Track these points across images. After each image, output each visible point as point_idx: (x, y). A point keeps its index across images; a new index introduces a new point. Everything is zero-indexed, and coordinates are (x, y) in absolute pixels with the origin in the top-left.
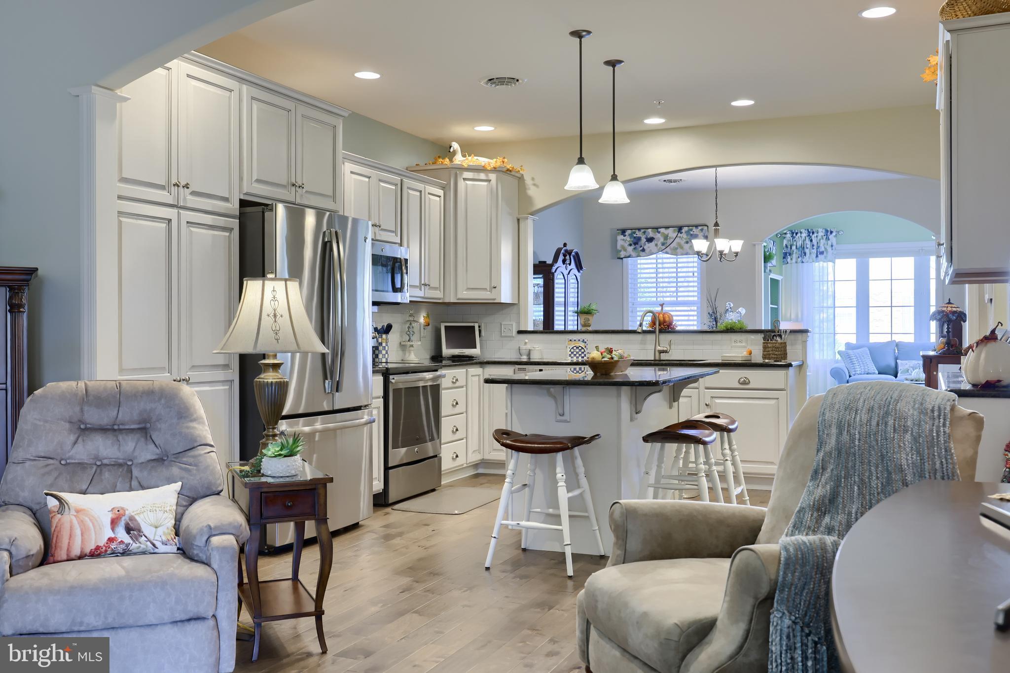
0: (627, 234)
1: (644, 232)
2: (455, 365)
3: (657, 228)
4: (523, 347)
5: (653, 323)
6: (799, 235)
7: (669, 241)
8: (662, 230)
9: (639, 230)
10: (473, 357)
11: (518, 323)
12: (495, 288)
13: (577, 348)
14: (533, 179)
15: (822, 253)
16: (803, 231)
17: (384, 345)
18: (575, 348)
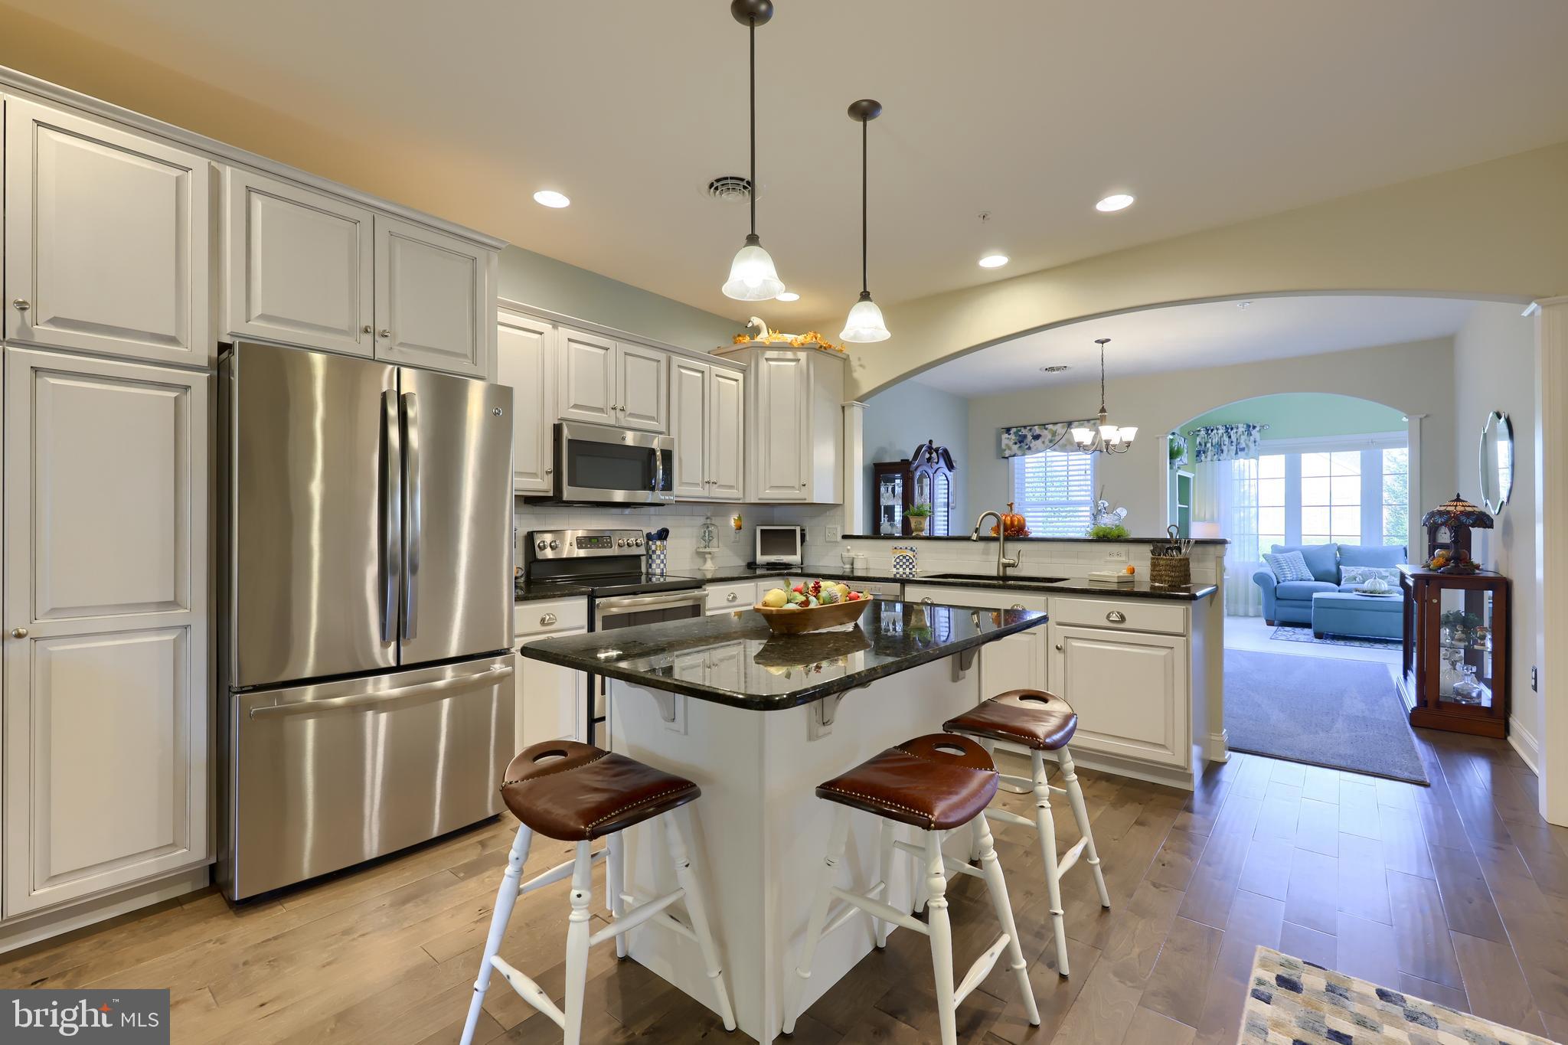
0: (1011, 432)
1: (1030, 430)
2: (771, 576)
3: (1044, 425)
4: (845, 554)
5: (997, 529)
6: (1215, 431)
7: (1057, 438)
8: (1050, 427)
9: (1025, 427)
10: (791, 565)
11: (843, 527)
12: (804, 485)
13: (904, 557)
14: (859, 359)
15: (1243, 450)
16: (1220, 427)
17: (658, 552)
18: (901, 558)
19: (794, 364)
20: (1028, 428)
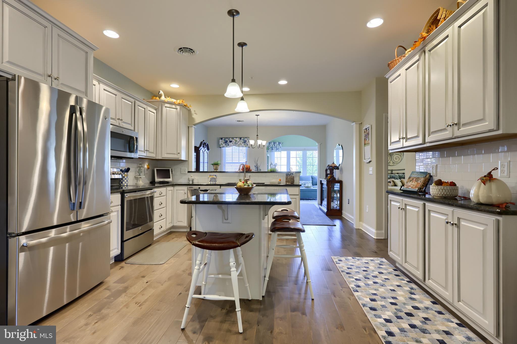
0: (223, 139)
1: (229, 139)
2: (161, 187)
3: (233, 138)
4: (190, 178)
5: (243, 169)
6: (271, 143)
7: (237, 142)
8: (235, 139)
9: (227, 138)
10: (169, 182)
11: (188, 168)
12: (179, 153)
13: (213, 178)
14: (195, 111)
15: (278, 149)
16: (272, 142)
17: (126, 177)
18: (212, 178)
19: (175, 110)
20: (228, 138)
